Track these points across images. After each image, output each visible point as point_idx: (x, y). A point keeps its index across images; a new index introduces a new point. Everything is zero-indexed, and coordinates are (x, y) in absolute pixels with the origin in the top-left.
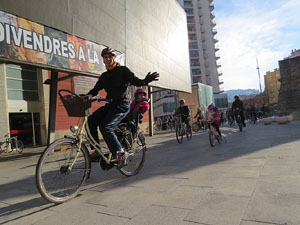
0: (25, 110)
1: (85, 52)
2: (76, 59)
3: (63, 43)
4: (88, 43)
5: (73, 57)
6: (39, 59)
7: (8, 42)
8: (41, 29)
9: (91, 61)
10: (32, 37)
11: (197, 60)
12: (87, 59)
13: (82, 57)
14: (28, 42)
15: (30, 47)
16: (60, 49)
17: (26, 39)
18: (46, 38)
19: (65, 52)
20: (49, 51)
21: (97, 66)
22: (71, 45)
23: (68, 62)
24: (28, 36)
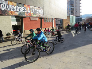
1: (30, 9)
2: (27, 12)
3: (23, 8)
4: (31, 6)
5: (26, 12)
6: (15, 14)
7: (6, 10)
8: (15, 4)
9: (32, 12)
10: (13, 7)
11: (73, 5)
13: (29, 11)
14: (12, 9)
15: (13, 10)
16: (22, 10)
18: (17, 7)
19: (24, 10)
20: (18, 11)
21: (34, 14)
22: (25, 8)
23: (24, 14)
24: (12, 7)
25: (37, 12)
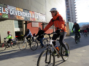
0: (19, 31)
1: (34, 15)
3: (28, 13)
4: (35, 13)
5: (31, 17)
7: (14, 14)
8: (22, 10)
9: (36, 18)
12: (35, 17)
13: (33, 17)
15: (19, 15)
16: (27, 15)
17: (19, 13)
19: (29, 16)
20: (25, 16)
21: (38, 19)
22: (30, 14)
23: (30, 19)
24: (19, 12)
25: (41, 18)
